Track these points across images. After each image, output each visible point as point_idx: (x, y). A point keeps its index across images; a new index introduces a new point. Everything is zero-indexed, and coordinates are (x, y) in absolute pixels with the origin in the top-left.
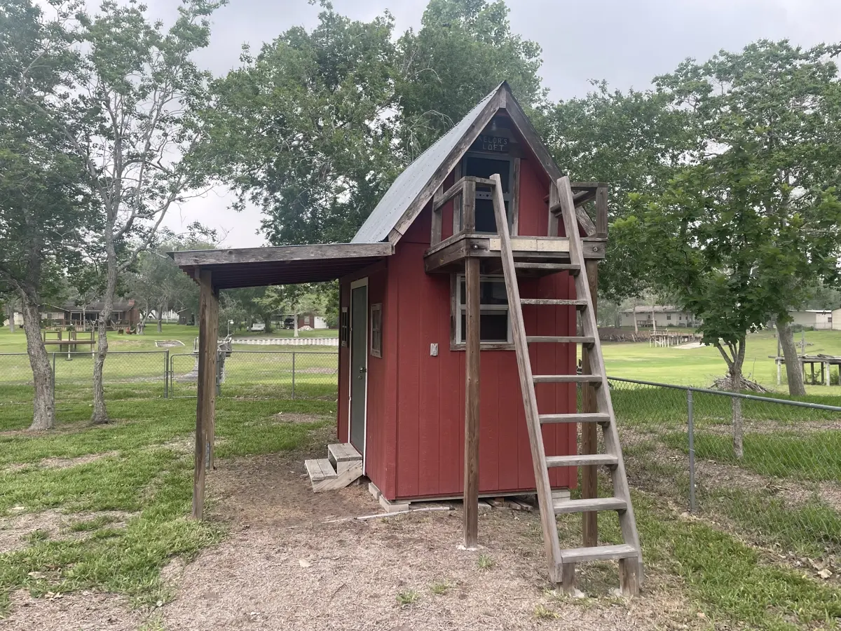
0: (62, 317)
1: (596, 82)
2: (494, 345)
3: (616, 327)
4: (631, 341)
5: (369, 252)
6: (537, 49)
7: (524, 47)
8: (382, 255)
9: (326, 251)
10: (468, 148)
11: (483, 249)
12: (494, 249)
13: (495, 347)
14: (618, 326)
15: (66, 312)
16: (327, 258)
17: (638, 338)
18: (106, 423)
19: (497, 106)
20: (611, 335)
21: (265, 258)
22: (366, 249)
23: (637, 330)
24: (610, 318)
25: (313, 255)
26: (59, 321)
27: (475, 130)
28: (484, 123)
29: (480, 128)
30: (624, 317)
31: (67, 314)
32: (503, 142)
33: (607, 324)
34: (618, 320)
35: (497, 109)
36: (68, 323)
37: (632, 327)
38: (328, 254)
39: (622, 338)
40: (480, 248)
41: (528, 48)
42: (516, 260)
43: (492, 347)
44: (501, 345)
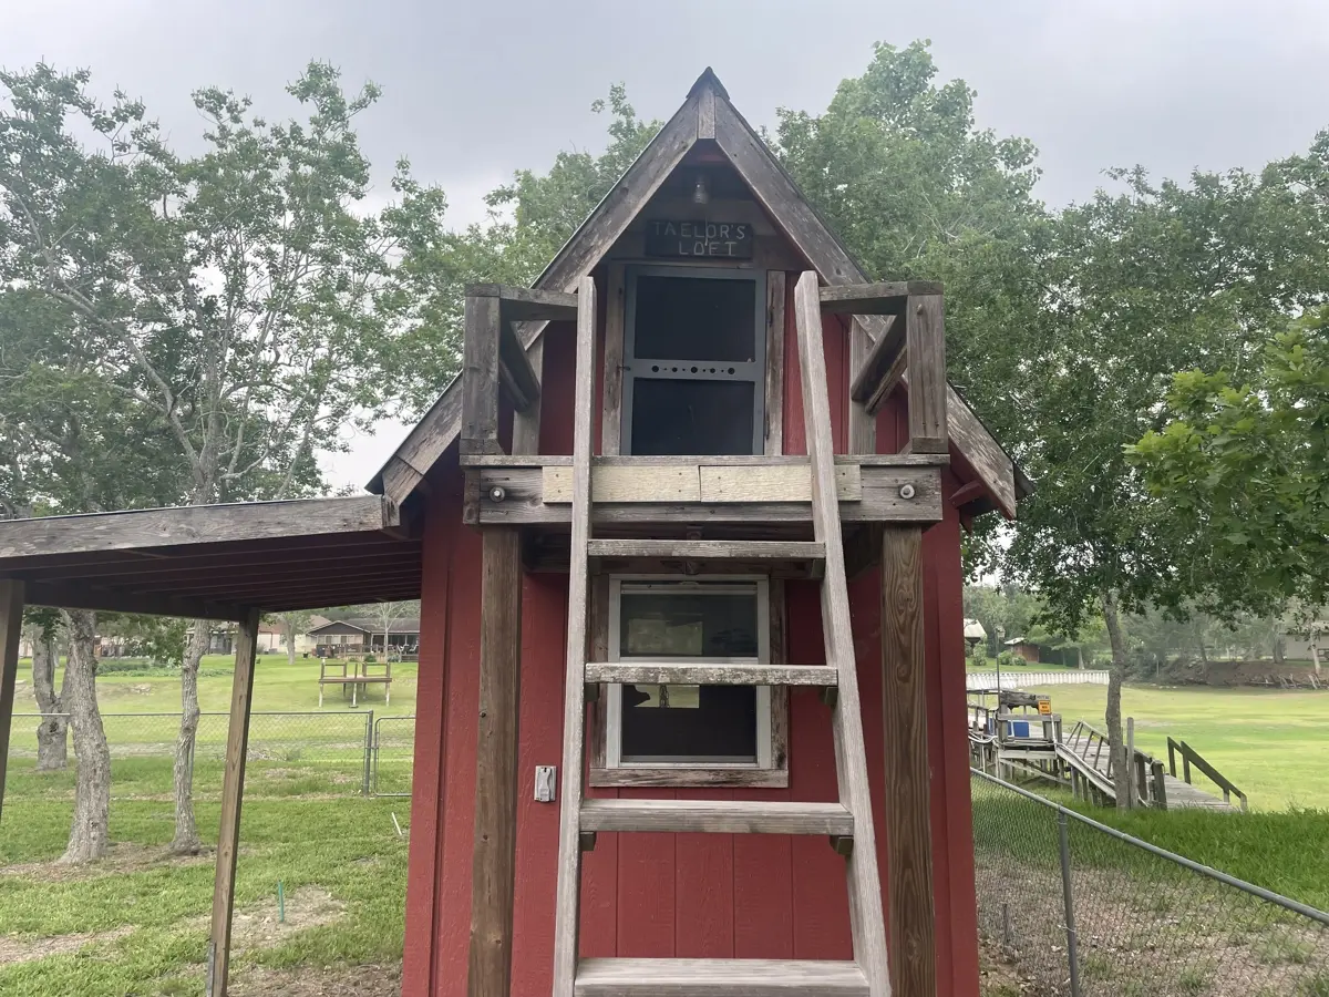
0: (360, 640)
1: (1122, 172)
2: (717, 772)
3: (1276, 662)
4: (1308, 687)
5: (319, 523)
6: (1028, 150)
7: (1002, 150)
8: (355, 528)
9: (202, 524)
10: (611, 242)
11: (523, 499)
12: (558, 500)
13: (721, 778)
14: (1279, 659)
15: (365, 634)
16: (206, 540)
17: (1322, 682)
18: (195, 853)
19: (689, 135)
20: (1266, 676)
21: (40, 545)
22: (310, 516)
23: (1318, 666)
24: (1263, 644)
25: (166, 535)
26: (355, 647)
27: (630, 199)
28: (653, 182)
29: (644, 193)
30: (1290, 641)
31: (367, 636)
32: (733, 234)
33: (1258, 655)
34: (1279, 648)
35: (691, 142)
36: (368, 650)
37: (1307, 660)
38: (205, 531)
39: (1289, 681)
40: (512, 497)
41: (1010, 151)
42: (598, 530)
43: (710, 777)
44: (739, 772)
